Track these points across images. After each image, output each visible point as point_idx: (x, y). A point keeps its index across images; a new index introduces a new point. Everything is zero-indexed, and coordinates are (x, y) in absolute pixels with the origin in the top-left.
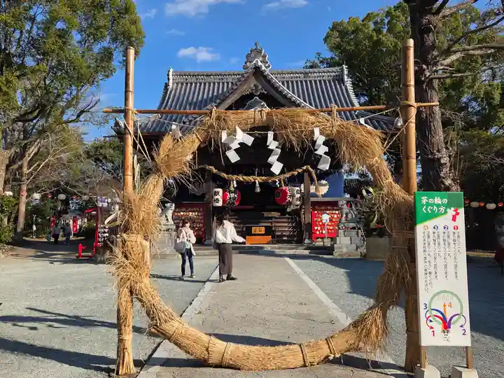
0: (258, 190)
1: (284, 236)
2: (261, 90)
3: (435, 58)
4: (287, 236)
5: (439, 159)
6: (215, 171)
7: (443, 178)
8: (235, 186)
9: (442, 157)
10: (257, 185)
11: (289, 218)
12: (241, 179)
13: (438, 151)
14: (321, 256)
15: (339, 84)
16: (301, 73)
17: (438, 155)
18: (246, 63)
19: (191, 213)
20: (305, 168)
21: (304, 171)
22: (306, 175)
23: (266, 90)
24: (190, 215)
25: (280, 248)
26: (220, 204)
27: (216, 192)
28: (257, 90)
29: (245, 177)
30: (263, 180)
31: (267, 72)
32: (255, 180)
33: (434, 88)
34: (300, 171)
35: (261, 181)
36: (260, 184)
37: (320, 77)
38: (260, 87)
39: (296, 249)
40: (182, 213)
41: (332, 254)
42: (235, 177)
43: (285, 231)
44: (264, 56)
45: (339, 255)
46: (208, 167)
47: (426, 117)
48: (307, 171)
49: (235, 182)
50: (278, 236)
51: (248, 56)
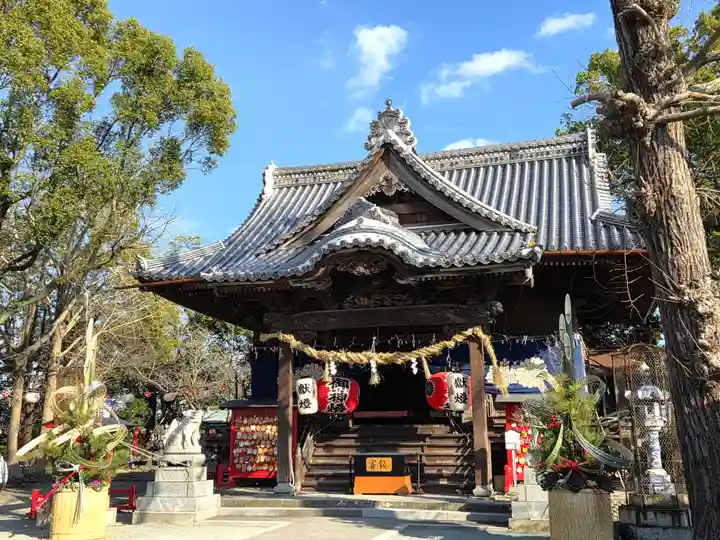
0: (375, 380)
1: (442, 476)
2: (397, 185)
3: (668, 76)
4: (448, 478)
5: (693, 305)
6: (294, 342)
7: (706, 348)
8: (334, 372)
9: (700, 299)
10: (374, 370)
11: (459, 438)
12: (344, 359)
13: (693, 285)
14: (482, 527)
15: (579, 164)
16: (503, 151)
17: (690, 294)
18: (370, 139)
19: (269, 427)
20: (469, 332)
21: (469, 338)
22: (473, 346)
23: (406, 186)
24: (268, 432)
25: (409, 505)
26: (313, 409)
27: (301, 387)
28: (390, 187)
29: (350, 354)
30: (386, 359)
31: (407, 150)
32: (369, 359)
33: (672, 143)
34: (459, 338)
35: (380, 361)
36: (380, 367)
37: (542, 154)
38: (396, 180)
39: (443, 507)
40: (253, 428)
41: (506, 524)
42: (332, 354)
43: (446, 466)
44: (403, 124)
45: (522, 527)
46: (282, 337)
47: (659, 208)
48: (475, 338)
49: (332, 364)
50: (431, 477)
51: (374, 125)
